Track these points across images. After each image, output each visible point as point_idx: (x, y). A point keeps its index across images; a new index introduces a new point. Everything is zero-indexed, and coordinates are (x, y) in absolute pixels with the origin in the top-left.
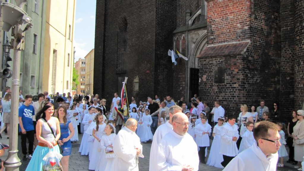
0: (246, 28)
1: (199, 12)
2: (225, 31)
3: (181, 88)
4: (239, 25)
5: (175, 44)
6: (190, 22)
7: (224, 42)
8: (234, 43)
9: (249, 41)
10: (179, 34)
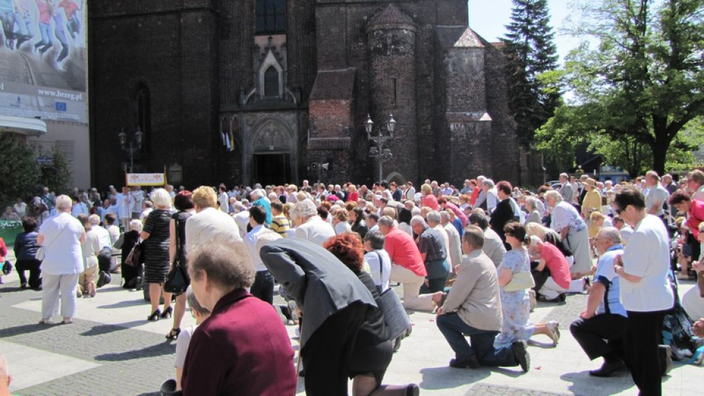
0: (347, 128)
1: (254, 91)
2: (327, 128)
3: (233, 177)
4: (340, 125)
5: (221, 124)
6: (245, 102)
7: (327, 136)
8: (337, 138)
9: (349, 138)
10: (228, 113)
